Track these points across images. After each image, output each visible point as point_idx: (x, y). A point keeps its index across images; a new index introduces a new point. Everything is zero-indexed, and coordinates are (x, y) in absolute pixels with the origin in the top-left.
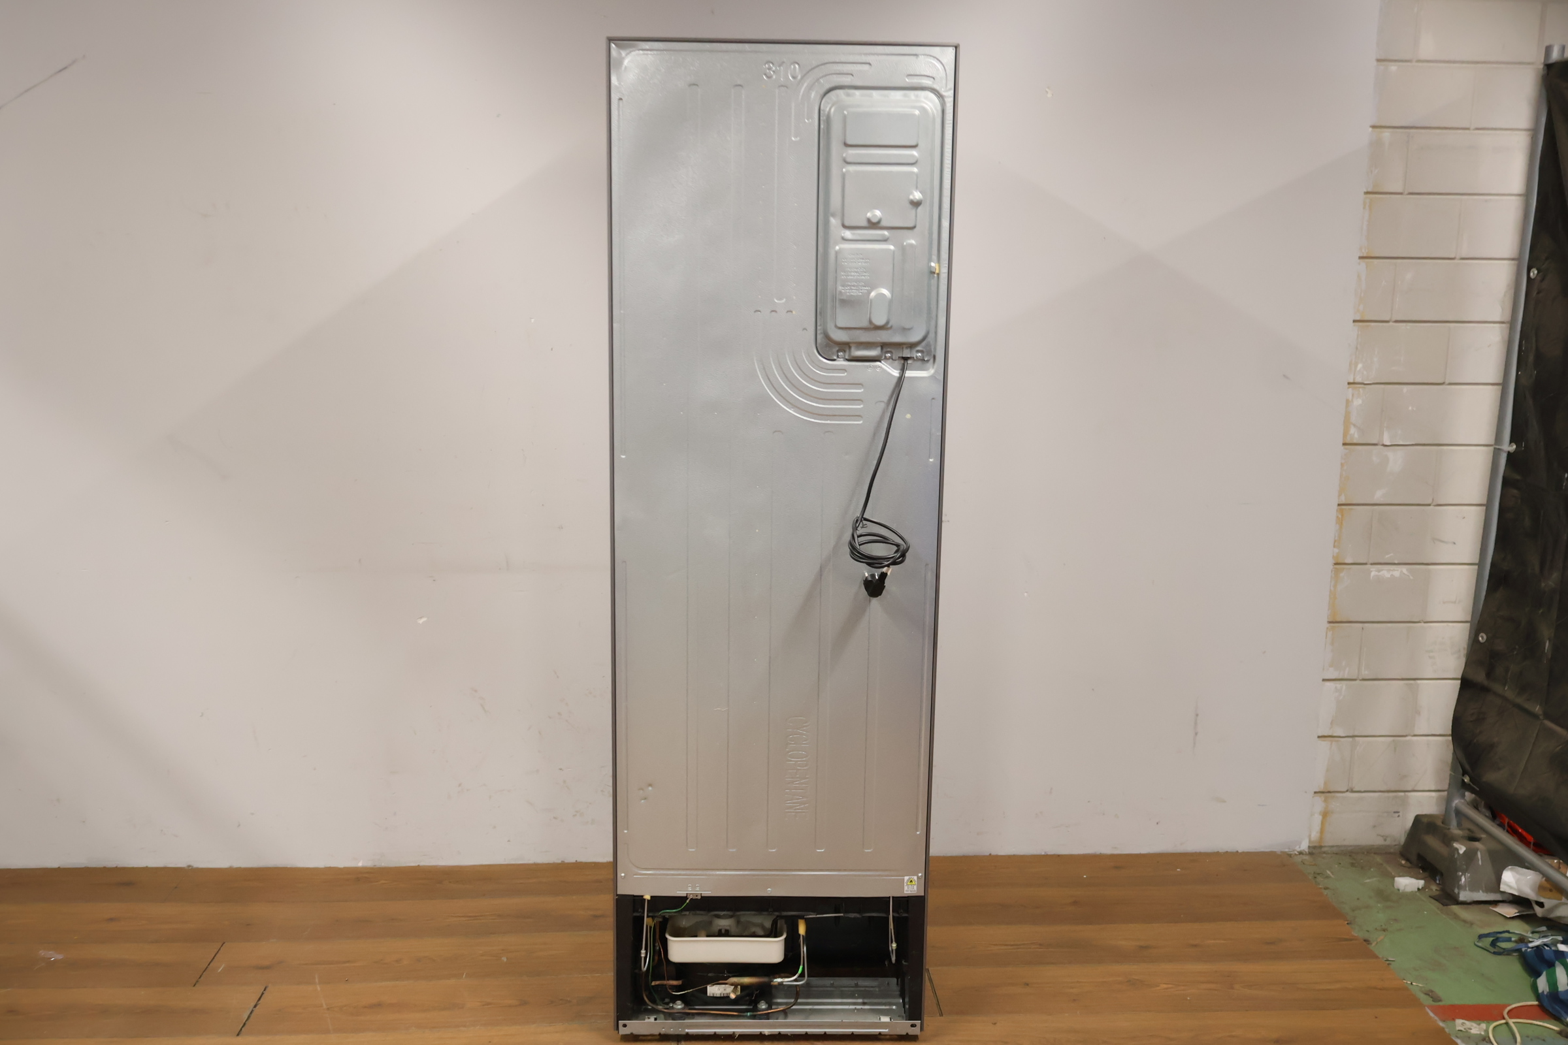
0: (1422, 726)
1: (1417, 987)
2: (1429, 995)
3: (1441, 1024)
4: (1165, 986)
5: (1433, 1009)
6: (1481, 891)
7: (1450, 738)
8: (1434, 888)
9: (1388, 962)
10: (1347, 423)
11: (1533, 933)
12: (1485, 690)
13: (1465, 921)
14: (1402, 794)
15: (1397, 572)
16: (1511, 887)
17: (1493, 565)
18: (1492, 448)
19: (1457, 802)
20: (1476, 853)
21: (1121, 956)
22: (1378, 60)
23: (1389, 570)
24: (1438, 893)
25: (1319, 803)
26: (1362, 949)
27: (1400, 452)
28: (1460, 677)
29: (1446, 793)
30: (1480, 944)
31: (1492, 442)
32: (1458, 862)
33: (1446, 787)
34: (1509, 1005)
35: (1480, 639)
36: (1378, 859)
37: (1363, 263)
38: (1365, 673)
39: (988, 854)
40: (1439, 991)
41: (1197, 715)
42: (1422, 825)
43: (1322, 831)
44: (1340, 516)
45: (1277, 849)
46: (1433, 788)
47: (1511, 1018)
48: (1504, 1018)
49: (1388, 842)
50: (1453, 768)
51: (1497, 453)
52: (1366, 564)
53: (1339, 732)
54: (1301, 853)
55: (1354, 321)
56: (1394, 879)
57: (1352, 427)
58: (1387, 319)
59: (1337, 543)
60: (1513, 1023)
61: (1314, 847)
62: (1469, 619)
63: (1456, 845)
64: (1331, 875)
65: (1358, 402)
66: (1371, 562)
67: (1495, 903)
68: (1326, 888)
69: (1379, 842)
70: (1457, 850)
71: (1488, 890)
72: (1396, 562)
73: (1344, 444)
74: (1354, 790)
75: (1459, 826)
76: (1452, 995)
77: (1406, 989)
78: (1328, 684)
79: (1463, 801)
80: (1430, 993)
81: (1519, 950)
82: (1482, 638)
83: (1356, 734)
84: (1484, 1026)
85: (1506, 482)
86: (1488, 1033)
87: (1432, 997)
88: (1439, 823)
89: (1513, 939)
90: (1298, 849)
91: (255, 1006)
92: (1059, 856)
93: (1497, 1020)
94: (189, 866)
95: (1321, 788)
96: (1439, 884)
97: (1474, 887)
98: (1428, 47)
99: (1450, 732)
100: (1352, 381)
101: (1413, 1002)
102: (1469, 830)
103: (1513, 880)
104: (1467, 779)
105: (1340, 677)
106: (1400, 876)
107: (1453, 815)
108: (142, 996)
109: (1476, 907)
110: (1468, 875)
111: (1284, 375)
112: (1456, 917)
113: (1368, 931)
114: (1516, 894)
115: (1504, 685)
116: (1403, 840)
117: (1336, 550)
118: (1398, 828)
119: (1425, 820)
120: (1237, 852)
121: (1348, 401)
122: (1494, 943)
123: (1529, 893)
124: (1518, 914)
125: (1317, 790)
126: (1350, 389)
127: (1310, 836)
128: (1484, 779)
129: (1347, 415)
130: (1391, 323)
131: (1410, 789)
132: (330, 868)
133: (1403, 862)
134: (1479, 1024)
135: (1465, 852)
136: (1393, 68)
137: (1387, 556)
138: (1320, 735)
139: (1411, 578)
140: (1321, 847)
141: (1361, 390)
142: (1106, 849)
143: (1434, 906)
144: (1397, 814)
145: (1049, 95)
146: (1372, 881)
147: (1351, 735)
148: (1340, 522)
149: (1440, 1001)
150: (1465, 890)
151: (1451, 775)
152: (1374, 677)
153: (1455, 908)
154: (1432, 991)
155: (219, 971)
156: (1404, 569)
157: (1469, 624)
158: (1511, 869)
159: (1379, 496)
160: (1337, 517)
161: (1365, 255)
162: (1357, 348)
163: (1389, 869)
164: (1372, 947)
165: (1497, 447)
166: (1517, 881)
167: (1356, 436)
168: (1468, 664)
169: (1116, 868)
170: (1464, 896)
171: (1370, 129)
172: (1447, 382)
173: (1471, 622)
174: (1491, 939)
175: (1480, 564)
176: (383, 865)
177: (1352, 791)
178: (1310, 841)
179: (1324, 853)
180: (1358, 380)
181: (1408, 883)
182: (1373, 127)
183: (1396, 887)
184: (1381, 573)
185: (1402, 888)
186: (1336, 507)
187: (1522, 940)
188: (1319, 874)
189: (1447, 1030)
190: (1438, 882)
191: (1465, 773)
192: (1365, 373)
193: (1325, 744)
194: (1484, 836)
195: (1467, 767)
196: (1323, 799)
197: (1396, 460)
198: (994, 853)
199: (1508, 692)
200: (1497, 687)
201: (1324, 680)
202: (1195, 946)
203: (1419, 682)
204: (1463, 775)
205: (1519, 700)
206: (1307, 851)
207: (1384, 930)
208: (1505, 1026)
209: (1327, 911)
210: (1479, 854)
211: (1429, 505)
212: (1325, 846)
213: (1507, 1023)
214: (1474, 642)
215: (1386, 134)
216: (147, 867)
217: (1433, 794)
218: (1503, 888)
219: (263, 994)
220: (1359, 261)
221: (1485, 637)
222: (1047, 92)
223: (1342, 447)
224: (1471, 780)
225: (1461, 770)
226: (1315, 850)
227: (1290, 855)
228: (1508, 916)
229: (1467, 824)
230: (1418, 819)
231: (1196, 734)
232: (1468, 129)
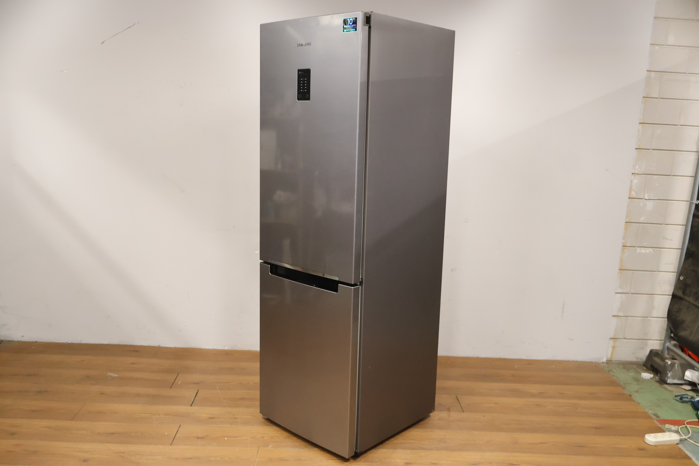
0: (655, 313)
1: (650, 412)
2: (655, 415)
3: (660, 426)
4: (550, 407)
5: (658, 421)
6: (676, 380)
7: (666, 319)
8: (657, 378)
9: (639, 403)
10: (631, 190)
11: (697, 396)
12: (681, 299)
13: (670, 391)
14: (645, 341)
15: (648, 251)
16: (688, 378)
17: (688, 249)
18: (689, 202)
19: (668, 344)
20: (675, 365)
21: (533, 395)
22: (651, 44)
23: (644, 250)
24: (659, 380)
25: (612, 342)
26: (629, 398)
27: (652, 202)
28: (671, 294)
29: (663, 341)
30: (676, 399)
31: (689, 200)
32: (668, 368)
33: (663, 338)
34: (687, 420)
35: (681, 278)
36: (634, 366)
37: (641, 125)
38: (633, 291)
39: (476, 357)
40: (659, 414)
41: (564, 305)
42: (653, 354)
43: (612, 354)
44: (626, 227)
45: (594, 361)
46: (658, 339)
47: (688, 425)
48: (685, 425)
49: (639, 360)
50: (667, 330)
51: (691, 204)
52: (635, 247)
53: (621, 314)
54: (603, 363)
55: (636, 149)
56: (641, 374)
57: (633, 191)
58: (649, 148)
59: (624, 238)
60: (689, 427)
61: (609, 361)
62: (676, 271)
63: (667, 361)
64: (616, 372)
65: (635, 181)
66: (637, 246)
67: (682, 384)
68: (613, 376)
69: (634, 359)
70: (667, 363)
71: (679, 379)
72: (648, 246)
73: (629, 198)
74: (626, 338)
75: (668, 354)
76: (664, 416)
77: (646, 413)
78: (618, 295)
79: (670, 344)
80: (656, 415)
81: (691, 402)
82: (682, 278)
83: (628, 315)
84: (677, 427)
85: (694, 216)
86: (678, 430)
87: (656, 416)
88: (660, 352)
89: (689, 398)
90: (602, 361)
91: (195, 397)
92: (505, 359)
93: (681, 425)
94: (159, 346)
95: (613, 337)
96: (659, 377)
97: (673, 378)
98: (671, 40)
99: (666, 317)
100: (633, 173)
101: (649, 417)
102: (673, 356)
103: (689, 375)
104: (672, 335)
105: (622, 292)
106: (643, 372)
107: (666, 350)
108: (151, 391)
109: (673, 386)
110: (671, 373)
111: (606, 169)
112: (666, 389)
113: (630, 392)
114: (691, 380)
115: (690, 297)
116: (644, 359)
117: (624, 241)
118: (643, 355)
119: (654, 351)
120: (577, 361)
121: (631, 181)
122: (682, 399)
123: (696, 380)
124: (691, 389)
125: (611, 337)
126: (633, 176)
127: (607, 356)
128: (680, 334)
129: (631, 187)
130: (650, 150)
131: (649, 339)
132: (214, 349)
133: (645, 368)
134: (675, 426)
135: (671, 364)
136: (657, 48)
137: (644, 244)
138: (614, 315)
139: (654, 253)
140: (611, 361)
141: (637, 176)
142: (524, 357)
143: (657, 385)
144: (642, 349)
145: (518, 53)
146: (632, 374)
147: (626, 316)
148: (626, 229)
149: (660, 417)
150: (670, 379)
151: (666, 333)
152: (636, 293)
153: (666, 386)
154: (656, 414)
155: (179, 383)
156: (651, 250)
157: (676, 273)
158: (689, 371)
159: (642, 220)
160: (625, 228)
161: (641, 122)
162: (636, 159)
163: (639, 370)
164: (633, 397)
165: (691, 201)
166: (691, 376)
167: (634, 195)
168: (674, 289)
169: (529, 364)
170: (669, 381)
171: (647, 72)
172: (672, 175)
173: (677, 272)
174: (680, 397)
175: (682, 249)
176: (236, 349)
177: (625, 339)
178: (607, 358)
179: (612, 363)
180: (636, 172)
181: (647, 376)
182: (648, 71)
183: (642, 377)
184: (641, 251)
185: (644, 378)
186: (624, 223)
187: (692, 398)
188: (610, 370)
189: (662, 428)
190: (659, 376)
191: (672, 332)
192: (639, 169)
193: (615, 319)
194: (678, 358)
195: (673, 330)
196: (613, 341)
197: (650, 205)
198: (479, 356)
199: (691, 300)
200: (686, 298)
201: (616, 293)
202: (562, 393)
203: (654, 295)
204: (671, 333)
205: (696, 303)
206: (605, 362)
207: (637, 392)
208: (685, 428)
209: (613, 383)
210: (676, 365)
211: (662, 224)
212: (613, 361)
213: (686, 427)
214: (678, 280)
215: (653, 74)
216: (142, 345)
217: (658, 341)
218: (685, 378)
219: (197, 392)
220: (639, 124)
221: (683, 278)
222: (517, 51)
223: (628, 199)
224: (674, 335)
225: (670, 331)
226: (609, 362)
227: (599, 363)
228: (687, 389)
229: (672, 353)
230: (651, 351)
231: (563, 312)
232: (686, 73)
